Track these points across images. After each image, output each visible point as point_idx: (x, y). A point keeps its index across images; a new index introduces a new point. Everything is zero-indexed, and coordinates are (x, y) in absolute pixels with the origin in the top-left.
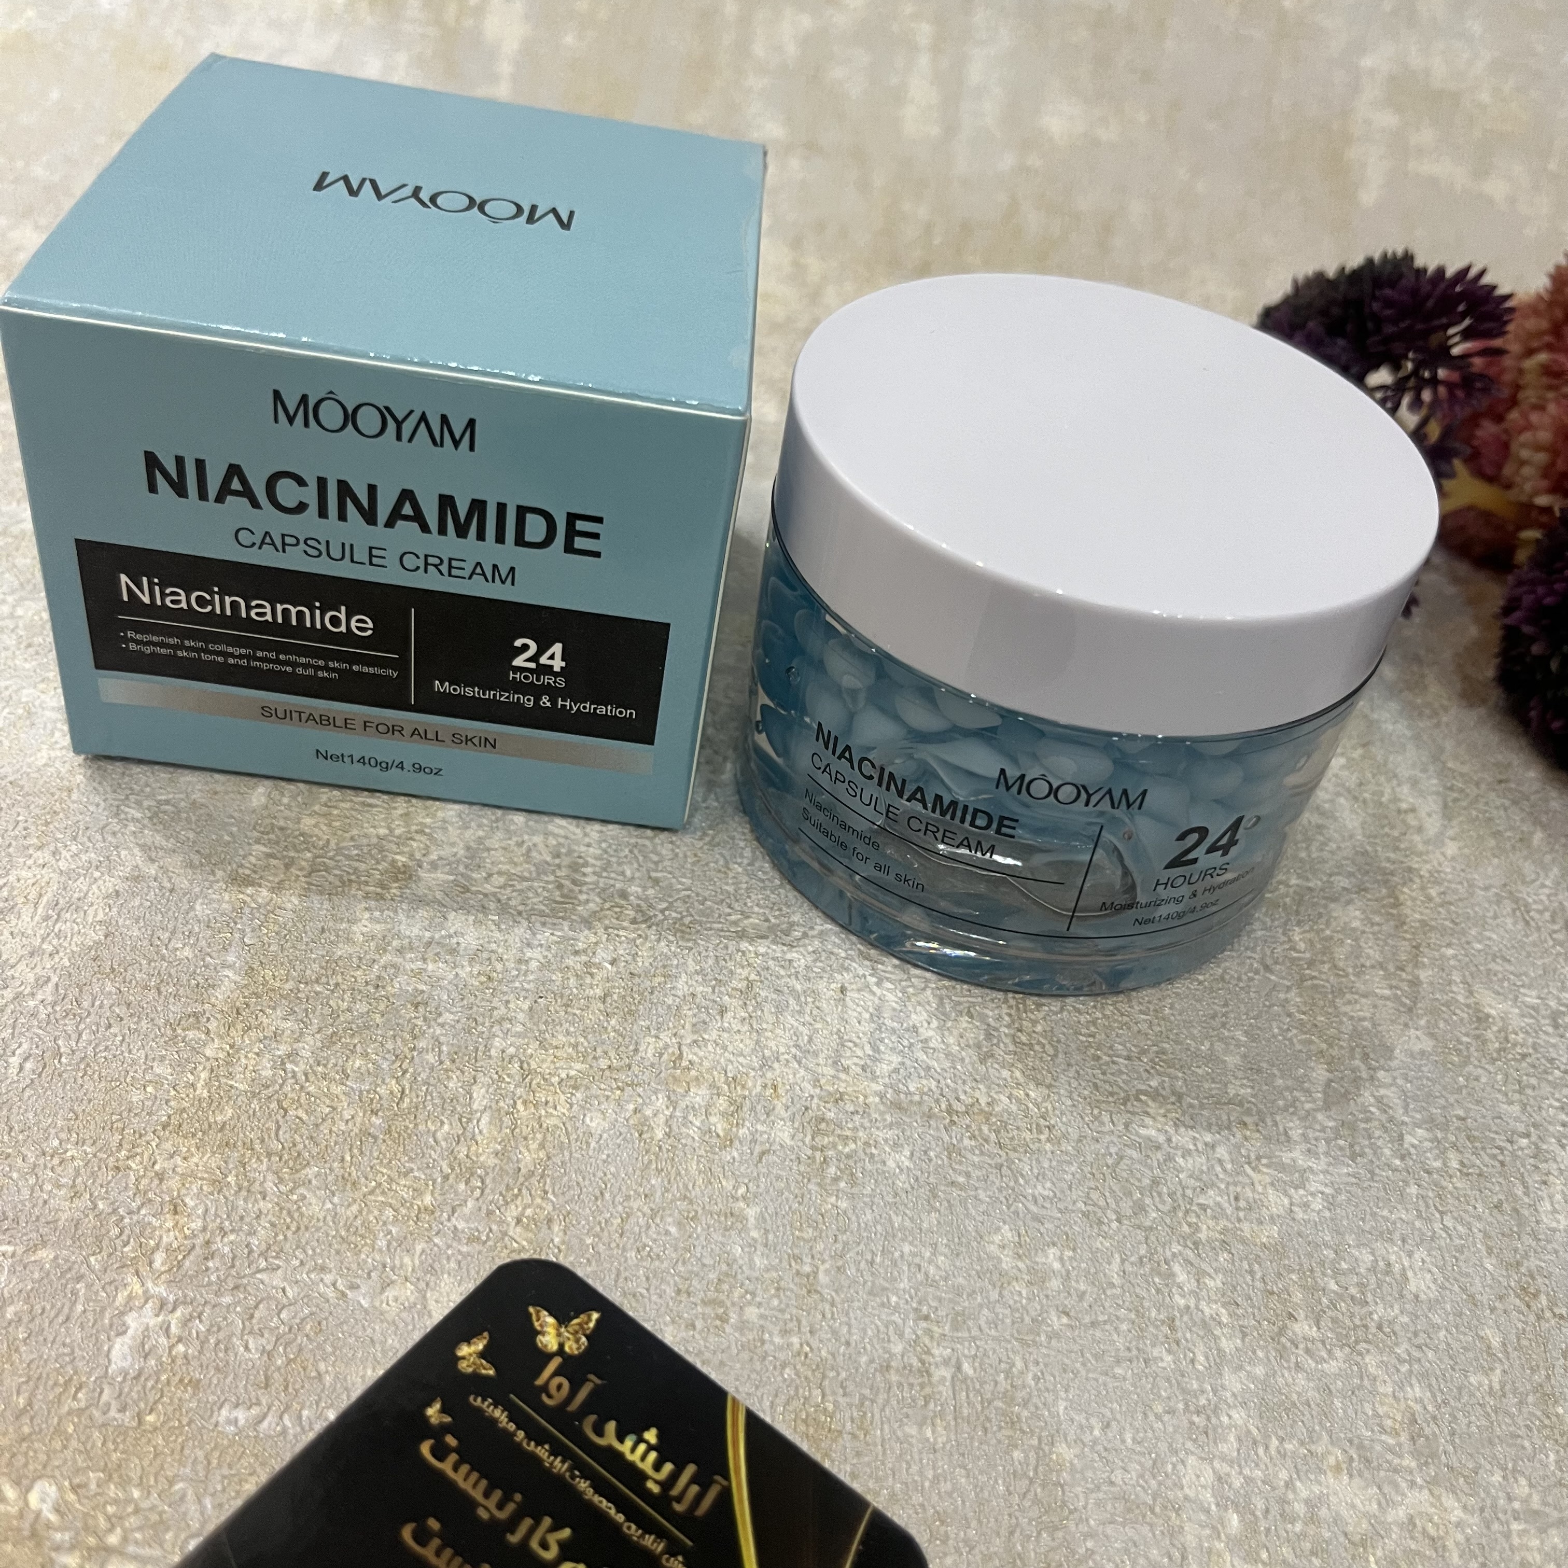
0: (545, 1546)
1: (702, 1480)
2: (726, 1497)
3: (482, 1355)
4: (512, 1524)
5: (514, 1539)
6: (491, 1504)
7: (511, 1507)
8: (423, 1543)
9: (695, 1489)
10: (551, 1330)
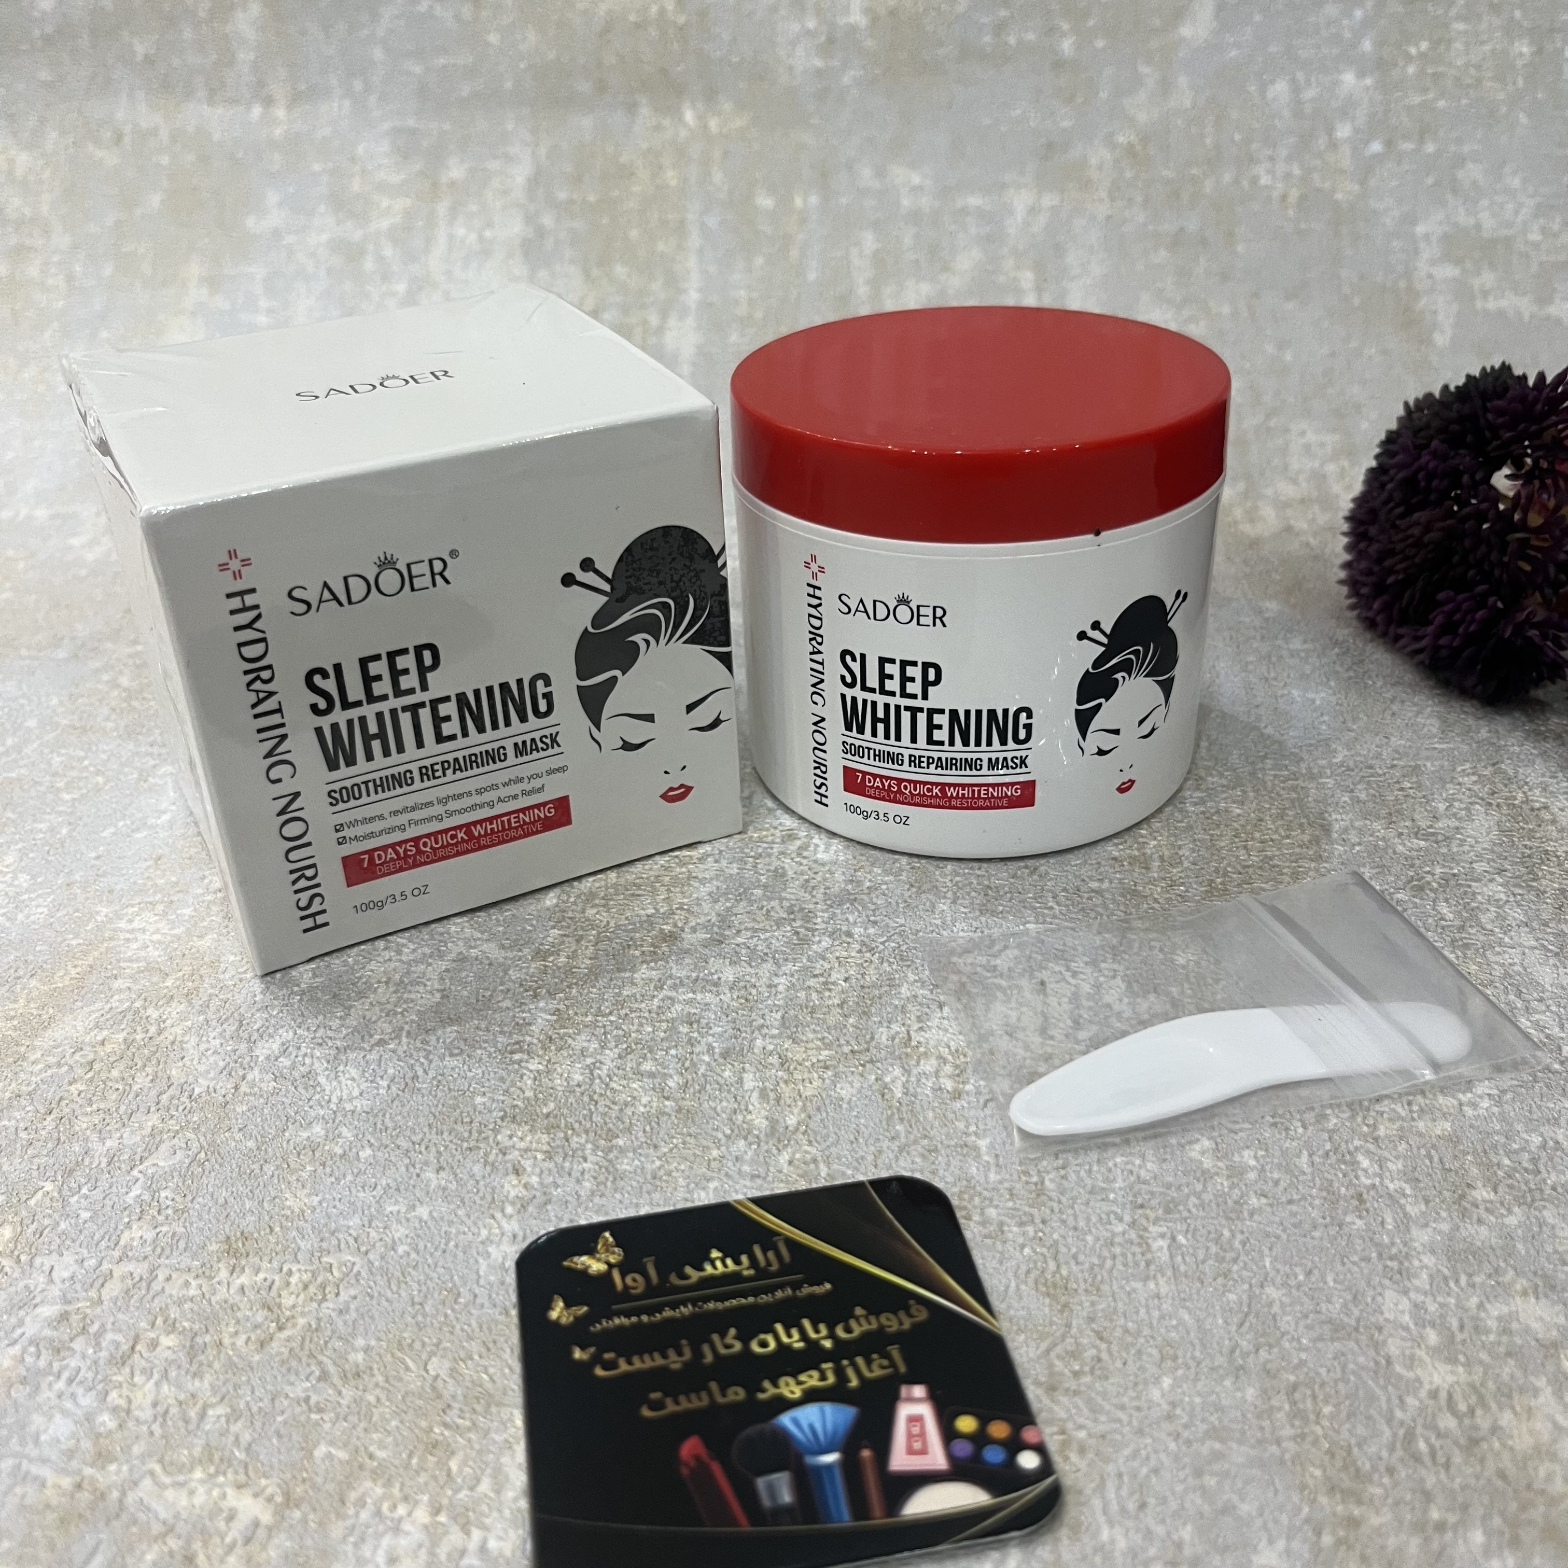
0: (728, 1347)
1: (769, 1247)
2: (790, 1242)
3: (568, 1305)
4: (698, 1354)
6: (674, 1358)
7: (686, 1350)
8: (662, 1408)
9: (771, 1254)
10: (591, 1263)
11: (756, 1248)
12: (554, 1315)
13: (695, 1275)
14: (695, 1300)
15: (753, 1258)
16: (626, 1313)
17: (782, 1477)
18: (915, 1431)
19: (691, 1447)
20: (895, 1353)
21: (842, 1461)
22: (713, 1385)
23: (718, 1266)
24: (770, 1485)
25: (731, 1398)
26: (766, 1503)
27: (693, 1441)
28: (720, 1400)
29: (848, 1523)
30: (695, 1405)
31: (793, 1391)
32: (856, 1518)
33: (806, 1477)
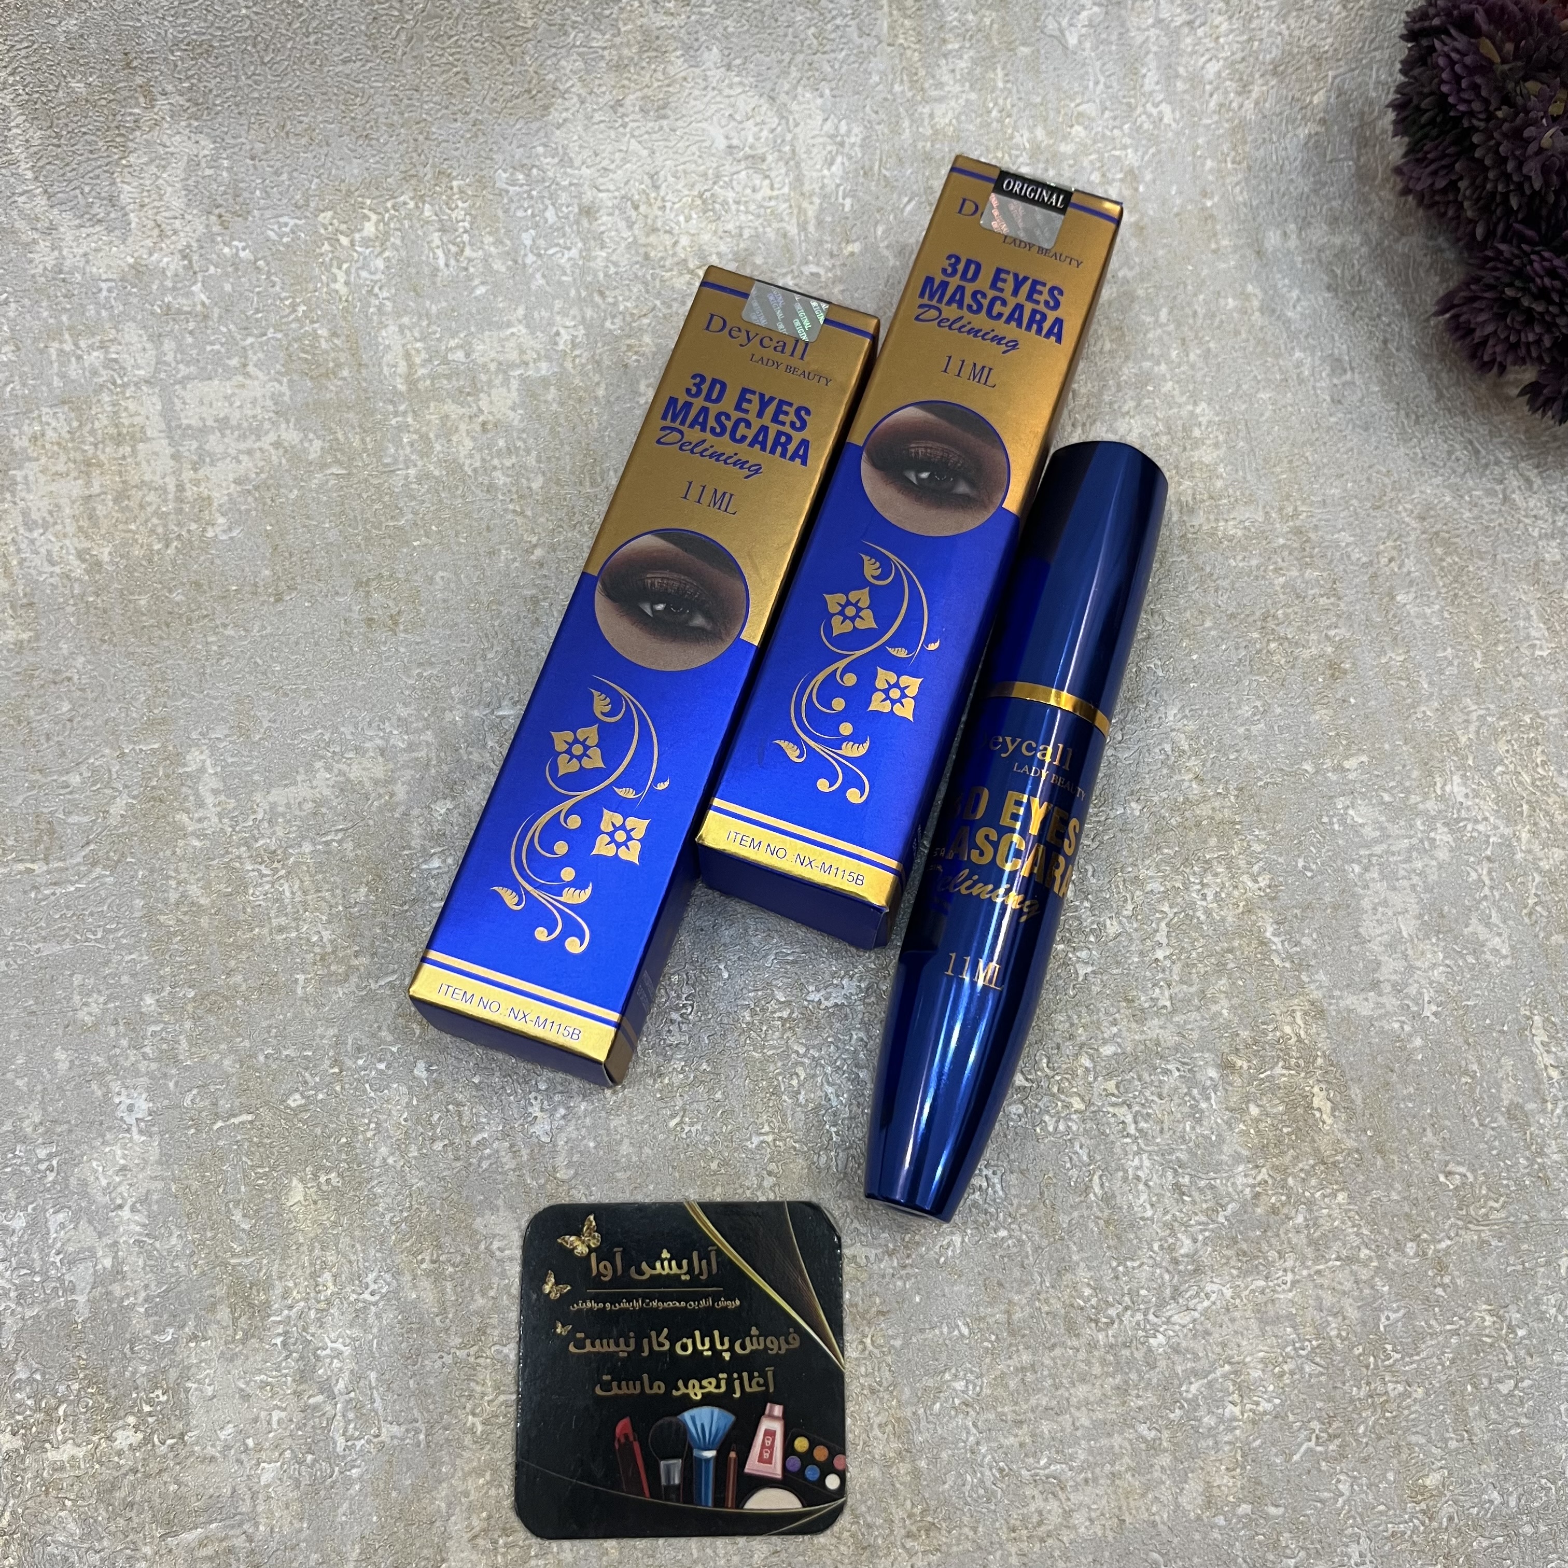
0: (661, 1345)
1: (704, 1255)
2: (719, 1252)
3: (557, 1283)
4: (639, 1347)
5: (646, 1353)
6: (622, 1346)
7: (632, 1341)
8: (610, 1389)
9: (704, 1262)
10: (577, 1243)
11: (695, 1255)
12: (547, 1288)
13: (648, 1272)
14: (645, 1297)
15: (690, 1264)
16: (597, 1299)
17: (676, 1465)
18: (768, 1443)
19: (623, 1427)
20: (770, 1374)
21: (717, 1458)
22: (645, 1376)
23: (665, 1267)
24: (668, 1469)
25: (655, 1390)
26: (663, 1482)
27: (626, 1421)
28: (648, 1391)
29: (709, 1505)
30: (632, 1391)
31: (696, 1394)
32: (715, 1505)
33: (691, 1467)
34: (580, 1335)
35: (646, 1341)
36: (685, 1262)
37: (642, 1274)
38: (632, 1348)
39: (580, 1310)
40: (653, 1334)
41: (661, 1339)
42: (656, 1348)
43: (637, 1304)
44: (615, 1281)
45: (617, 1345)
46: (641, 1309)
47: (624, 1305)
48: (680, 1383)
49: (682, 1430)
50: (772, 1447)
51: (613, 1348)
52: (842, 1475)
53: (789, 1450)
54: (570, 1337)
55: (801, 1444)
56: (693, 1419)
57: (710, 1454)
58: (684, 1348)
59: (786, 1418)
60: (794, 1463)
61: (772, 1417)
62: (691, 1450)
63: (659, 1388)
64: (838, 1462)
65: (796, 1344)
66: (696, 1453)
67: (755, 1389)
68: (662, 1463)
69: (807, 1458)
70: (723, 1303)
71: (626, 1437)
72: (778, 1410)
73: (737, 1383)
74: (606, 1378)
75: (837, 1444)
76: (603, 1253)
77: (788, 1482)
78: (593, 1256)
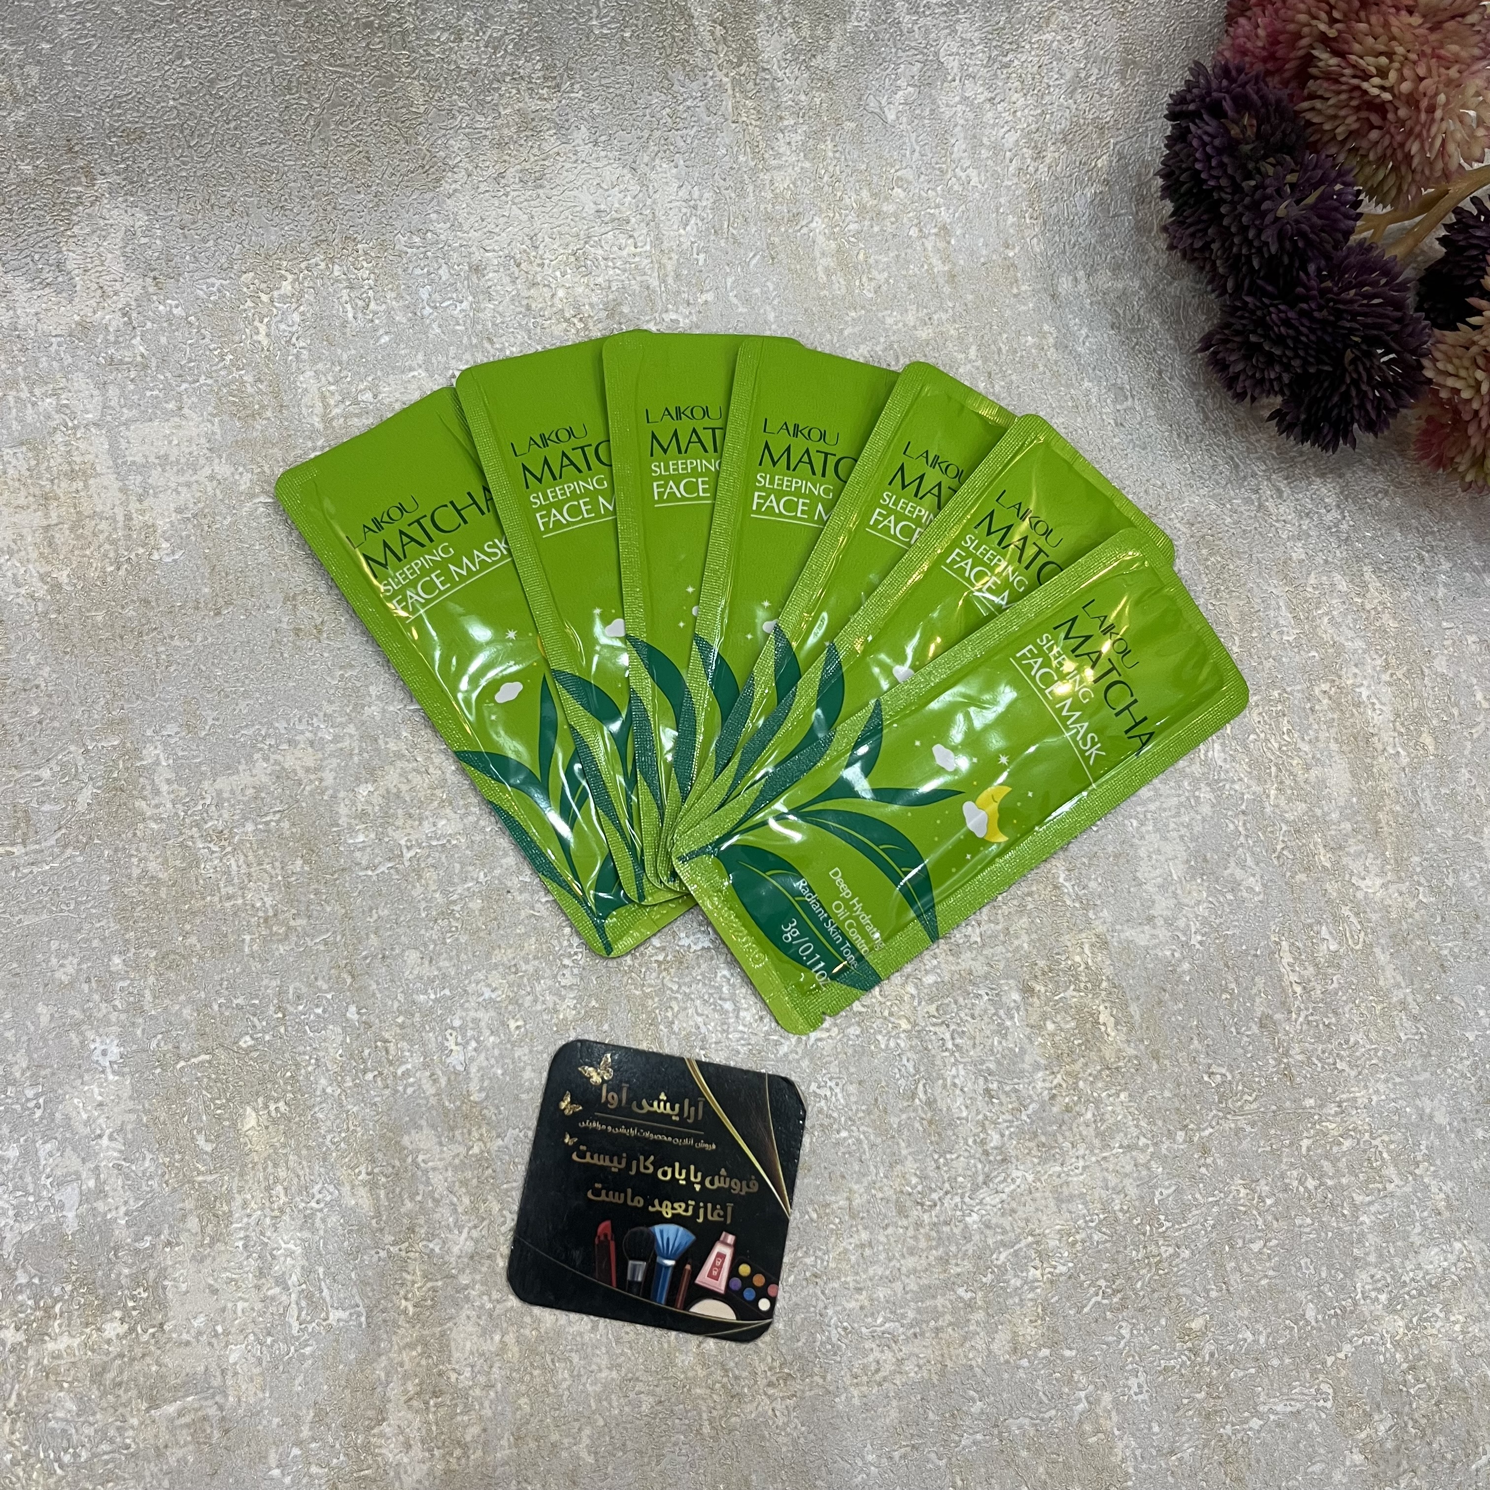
0: (646, 1168)
1: (694, 1104)
2: (706, 1104)
3: (572, 1103)
4: (629, 1167)
5: (633, 1173)
6: (615, 1163)
7: (624, 1161)
8: (599, 1195)
9: (692, 1109)
10: (594, 1074)
11: (687, 1102)
12: (563, 1105)
13: (647, 1108)
14: (640, 1127)
15: (682, 1109)
16: (602, 1121)
17: (642, 1265)
18: (718, 1263)
19: (605, 1227)
20: (729, 1210)
21: (675, 1267)
22: (629, 1191)
23: (661, 1107)
24: (634, 1267)
25: (635, 1203)
26: (629, 1277)
27: (607, 1223)
28: (629, 1203)
29: (663, 1305)
30: (616, 1200)
31: (668, 1213)
32: (667, 1304)
33: (654, 1270)
34: (583, 1148)
35: (634, 1163)
36: (677, 1106)
37: (641, 1108)
38: (623, 1165)
39: (586, 1128)
40: (642, 1158)
41: (648, 1163)
42: (642, 1170)
43: (633, 1132)
44: (618, 1110)
45: (611, 1161)
46: (636, 1137)
47: (623, 1130)
48: (656, 1202)
49: (652, 1238)
50: (721, 1267)
51: (607, 1163)
52: (773, 1301)
53: (734, 1272)
54: (575, 1147)
55: (745, 1270)
56: (662, 1232)
57: (670, 1263)
58: (665, 1174)
59: (736, 1246)
60: (737, 1283)
61: (725, 1244)
62: (655, 1256)
63: (639, 1202)
64: (771, 1290)
65: (755, 1188)
66: (659, 1259)
67: (716, 1218)
68: (631, 1263)
69: (747, 1281)
70: (702, 1145)
71: (606, 1235)
72: (731, 1239)
73: (702, 1211)
74: (598, 1186)
75: (773, 1274)
76: (614, 1086)
77: (727, 1297)
78: (605, 1087)
